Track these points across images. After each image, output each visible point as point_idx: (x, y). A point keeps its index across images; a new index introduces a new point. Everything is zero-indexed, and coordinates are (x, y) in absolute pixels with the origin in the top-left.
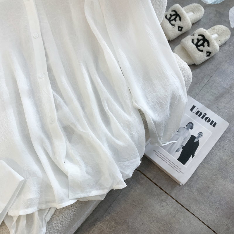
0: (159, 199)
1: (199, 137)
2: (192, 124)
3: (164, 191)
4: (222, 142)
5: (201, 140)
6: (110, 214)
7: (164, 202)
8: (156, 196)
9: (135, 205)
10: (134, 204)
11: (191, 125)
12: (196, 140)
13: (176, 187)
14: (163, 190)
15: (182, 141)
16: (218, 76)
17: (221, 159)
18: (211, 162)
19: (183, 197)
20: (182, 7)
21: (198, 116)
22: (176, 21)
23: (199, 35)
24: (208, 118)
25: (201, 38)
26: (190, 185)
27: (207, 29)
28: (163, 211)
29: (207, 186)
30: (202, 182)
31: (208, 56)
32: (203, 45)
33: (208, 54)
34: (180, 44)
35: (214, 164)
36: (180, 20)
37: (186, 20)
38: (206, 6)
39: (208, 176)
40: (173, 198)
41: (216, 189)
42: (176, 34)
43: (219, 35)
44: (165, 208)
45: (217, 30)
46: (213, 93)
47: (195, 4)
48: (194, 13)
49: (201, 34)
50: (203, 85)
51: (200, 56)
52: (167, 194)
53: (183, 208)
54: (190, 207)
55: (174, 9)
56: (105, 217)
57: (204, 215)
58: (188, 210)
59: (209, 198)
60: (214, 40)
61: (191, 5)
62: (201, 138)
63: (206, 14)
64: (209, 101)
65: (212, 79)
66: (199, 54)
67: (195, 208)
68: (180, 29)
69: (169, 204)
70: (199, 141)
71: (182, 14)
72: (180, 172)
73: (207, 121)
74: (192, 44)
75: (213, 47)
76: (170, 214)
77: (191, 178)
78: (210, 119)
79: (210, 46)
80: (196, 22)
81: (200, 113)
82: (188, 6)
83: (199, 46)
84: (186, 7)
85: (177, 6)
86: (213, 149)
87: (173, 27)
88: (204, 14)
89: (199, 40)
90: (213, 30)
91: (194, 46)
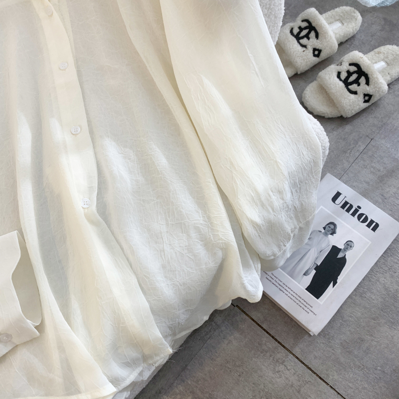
0: (271, 358)
1: (346, 249)
2: (335, 225)
3: (281, 344)
4: (389, 259)
5: (349, 255)
6: (184, 381)
7: (280, 363)
8: (266, 352)
9: (230, 367)
10: (228, 365)
11: (332, 227)
12: (340, 255)
13: (303, 337)
14: (279, 342)
15: (315, 256)
16: (384, 138)
17: (386, 289)
18: (369, 294)
19: (316, 357)
20: (321, 13)
21: (346, 211)
22: (309, 39)
23: (350, 65)
24: (363, 214)
25: (353, 69)
26: (328, 335)
27: (365, 53)
28: (278, 380)
29: (359, 338)
30: (350, 331)
31: (365, 101)
32: (357, 82)
33: (367, 98)
34: (315, 80)
35: (373, 298)
36: (317, 36)
37: (327, 37)
38: (365, 11)
39: (361, 320)
40: (297, 358)
41: (376, 343)
42: (309, 63)
43: (388, 64)
44: (283, 375)
45: (384, 53)
46: (374, 168)
47: (344, 7)
48: (343, 24)
49: (354, 62)
50: (357, 154)
51: (352, 103)
52: (287, 349)
53: (315, 376)
54: (328, 375)
55: (306, 18)
56: (176, 387)
57: (352, 390)
58: (324, 381)
59: (362, 359)
60: (378, 73)
61: (337, 9)
62: (350, 251)
63: (366, 25)
64: (368, 183)
65: (374, 144)
66: (349, 98)
67: (336, 377)
68: (316, 53)
69: (289, 368)
70: (346, 257)
71: (321, 27)
72: (309, 311)
73: (361, 220)
74: (338, 80)
75: (376, 85)
76: (292, 386)
77: (330, 322)
78: (366, 217)
79: (370, 83)
80: (347, 41)
81: (349, 205)
82: (331, 11)
83: (351, 85)
84: (329, 13)
85: (312, 12)
86: (372, 270)
87: (304, 49)
88: (362, 25)
89: (350, 74)
90: (377, 55)
91: (341, 84)
